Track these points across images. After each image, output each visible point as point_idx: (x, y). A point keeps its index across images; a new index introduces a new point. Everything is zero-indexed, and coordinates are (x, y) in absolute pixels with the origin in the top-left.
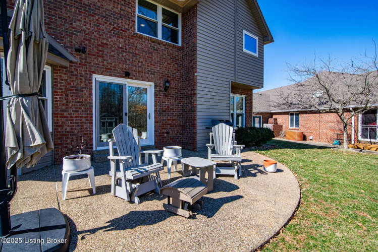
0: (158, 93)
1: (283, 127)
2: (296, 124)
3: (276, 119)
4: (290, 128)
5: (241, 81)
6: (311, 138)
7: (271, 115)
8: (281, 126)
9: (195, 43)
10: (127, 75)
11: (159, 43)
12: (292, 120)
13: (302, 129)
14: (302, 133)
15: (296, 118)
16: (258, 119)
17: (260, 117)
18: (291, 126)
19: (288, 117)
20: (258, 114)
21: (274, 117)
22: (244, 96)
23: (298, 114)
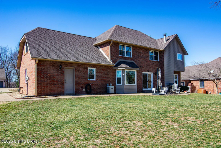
0: (154, 75)
1: (197, 88)
2: (203, 86)
3: (193, 83)
4: (200, 88)
5: (177, 70)
6: (210, 92)
7: (190, 81)
8: (196, 87)
9: (164, 61)
10: (148, 71)
11: (154, 61)
12: (201, 84)
13: (206, 88)
14: (206, 90)
15: (203, 83)
16: (183, 83)
17: (184, 83)
18: (201, 87)
19: (199, 83)
20: (183, 80)
21: (192, 82)
22: (177, 75)
23: (203, 81)
